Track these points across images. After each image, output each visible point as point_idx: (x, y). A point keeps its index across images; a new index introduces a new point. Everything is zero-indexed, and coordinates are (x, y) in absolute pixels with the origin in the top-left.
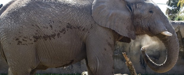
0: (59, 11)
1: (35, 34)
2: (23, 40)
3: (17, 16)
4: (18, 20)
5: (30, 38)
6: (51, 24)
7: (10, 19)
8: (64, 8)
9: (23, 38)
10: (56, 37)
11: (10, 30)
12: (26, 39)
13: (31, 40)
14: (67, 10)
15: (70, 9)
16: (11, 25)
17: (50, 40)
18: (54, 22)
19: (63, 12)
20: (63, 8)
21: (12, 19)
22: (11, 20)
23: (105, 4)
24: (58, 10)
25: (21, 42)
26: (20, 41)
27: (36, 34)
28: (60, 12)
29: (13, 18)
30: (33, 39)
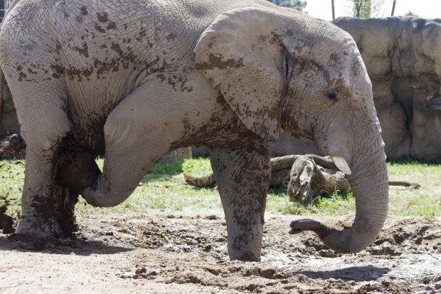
0: (114, 11)
1: (54, 60)
2: (30, 71)
3: (31, 14)
4: (29, 25)
5: (45, 68)
6: (87, 42)
7: (16, 20)
8: (128, 6)
9: (30, 67)
10: (94, 75)
11: (10, 47)
12: (35, 70)
13: (47, 72)
14: (133, 12)
15: (140, 13)
16: (13, 35)
17: (80, 80)
18: (93, 38)
19: (122, 17)
20: (126, 4)
21: (20, 22)
22: (18, 23)
23: (235, 34)
24: (113, 6)
25: (25, 76)
26: (24, 72)
27: (56, 60)
28: (114, 15)
29: (22, 19)
30: (50, 69)
